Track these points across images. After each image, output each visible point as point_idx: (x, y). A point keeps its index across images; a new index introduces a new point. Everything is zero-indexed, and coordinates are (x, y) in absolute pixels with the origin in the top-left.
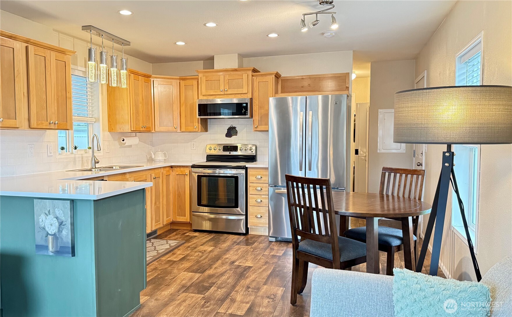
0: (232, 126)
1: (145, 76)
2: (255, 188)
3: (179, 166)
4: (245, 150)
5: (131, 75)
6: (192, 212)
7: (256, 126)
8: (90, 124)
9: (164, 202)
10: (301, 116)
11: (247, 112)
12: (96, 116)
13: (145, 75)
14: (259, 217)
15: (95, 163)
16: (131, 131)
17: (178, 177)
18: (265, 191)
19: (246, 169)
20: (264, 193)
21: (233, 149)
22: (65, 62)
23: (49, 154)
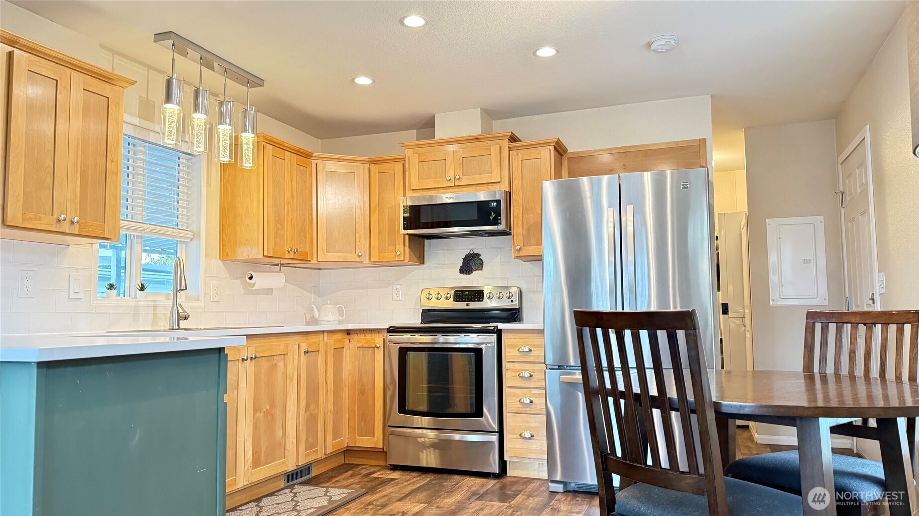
0: (471, 252)
1: (299, 153)
2: (519, 373)
3: (363, 330)
4: (499, 298)
5: (266, 147)
6: (389, 426)
7: (519, 246)
8: (181, 242)
9: (329, 405)
10: (609, 215)
11: (499, 218)
12: (193, 227)
13: (298, 151)
14: (527, 437)
15: (180, 318)
16: (264, 256)
17: (361, 352)
18: (539, 380)
19: (499, 332)
20: (537, 384)
21: (475, 296)
22: (108, 98)
23: (72, 295)
